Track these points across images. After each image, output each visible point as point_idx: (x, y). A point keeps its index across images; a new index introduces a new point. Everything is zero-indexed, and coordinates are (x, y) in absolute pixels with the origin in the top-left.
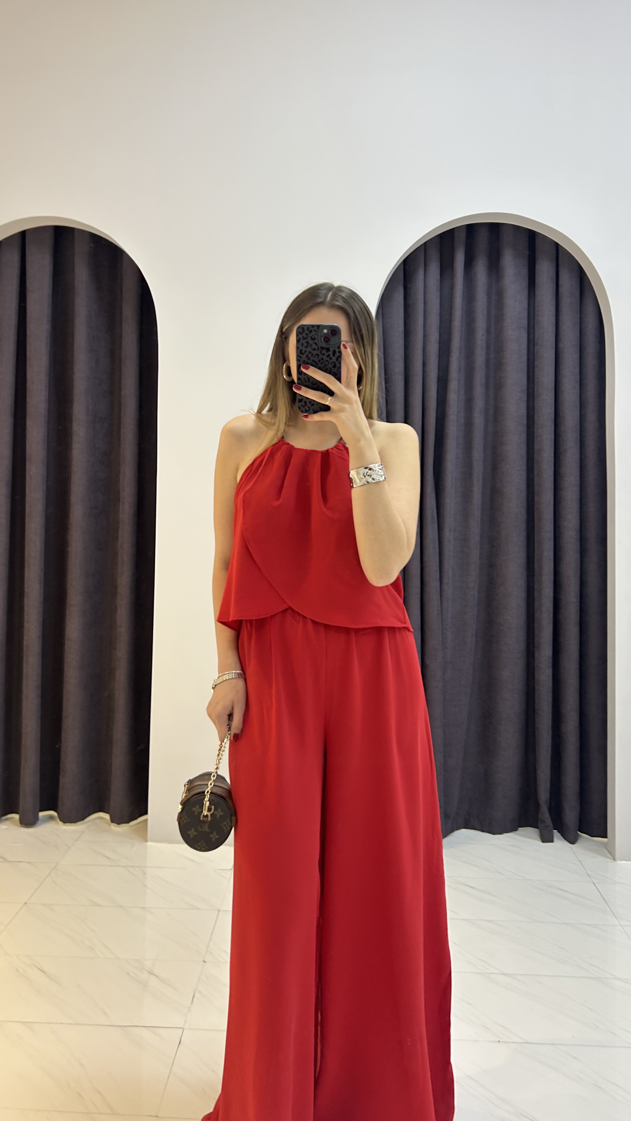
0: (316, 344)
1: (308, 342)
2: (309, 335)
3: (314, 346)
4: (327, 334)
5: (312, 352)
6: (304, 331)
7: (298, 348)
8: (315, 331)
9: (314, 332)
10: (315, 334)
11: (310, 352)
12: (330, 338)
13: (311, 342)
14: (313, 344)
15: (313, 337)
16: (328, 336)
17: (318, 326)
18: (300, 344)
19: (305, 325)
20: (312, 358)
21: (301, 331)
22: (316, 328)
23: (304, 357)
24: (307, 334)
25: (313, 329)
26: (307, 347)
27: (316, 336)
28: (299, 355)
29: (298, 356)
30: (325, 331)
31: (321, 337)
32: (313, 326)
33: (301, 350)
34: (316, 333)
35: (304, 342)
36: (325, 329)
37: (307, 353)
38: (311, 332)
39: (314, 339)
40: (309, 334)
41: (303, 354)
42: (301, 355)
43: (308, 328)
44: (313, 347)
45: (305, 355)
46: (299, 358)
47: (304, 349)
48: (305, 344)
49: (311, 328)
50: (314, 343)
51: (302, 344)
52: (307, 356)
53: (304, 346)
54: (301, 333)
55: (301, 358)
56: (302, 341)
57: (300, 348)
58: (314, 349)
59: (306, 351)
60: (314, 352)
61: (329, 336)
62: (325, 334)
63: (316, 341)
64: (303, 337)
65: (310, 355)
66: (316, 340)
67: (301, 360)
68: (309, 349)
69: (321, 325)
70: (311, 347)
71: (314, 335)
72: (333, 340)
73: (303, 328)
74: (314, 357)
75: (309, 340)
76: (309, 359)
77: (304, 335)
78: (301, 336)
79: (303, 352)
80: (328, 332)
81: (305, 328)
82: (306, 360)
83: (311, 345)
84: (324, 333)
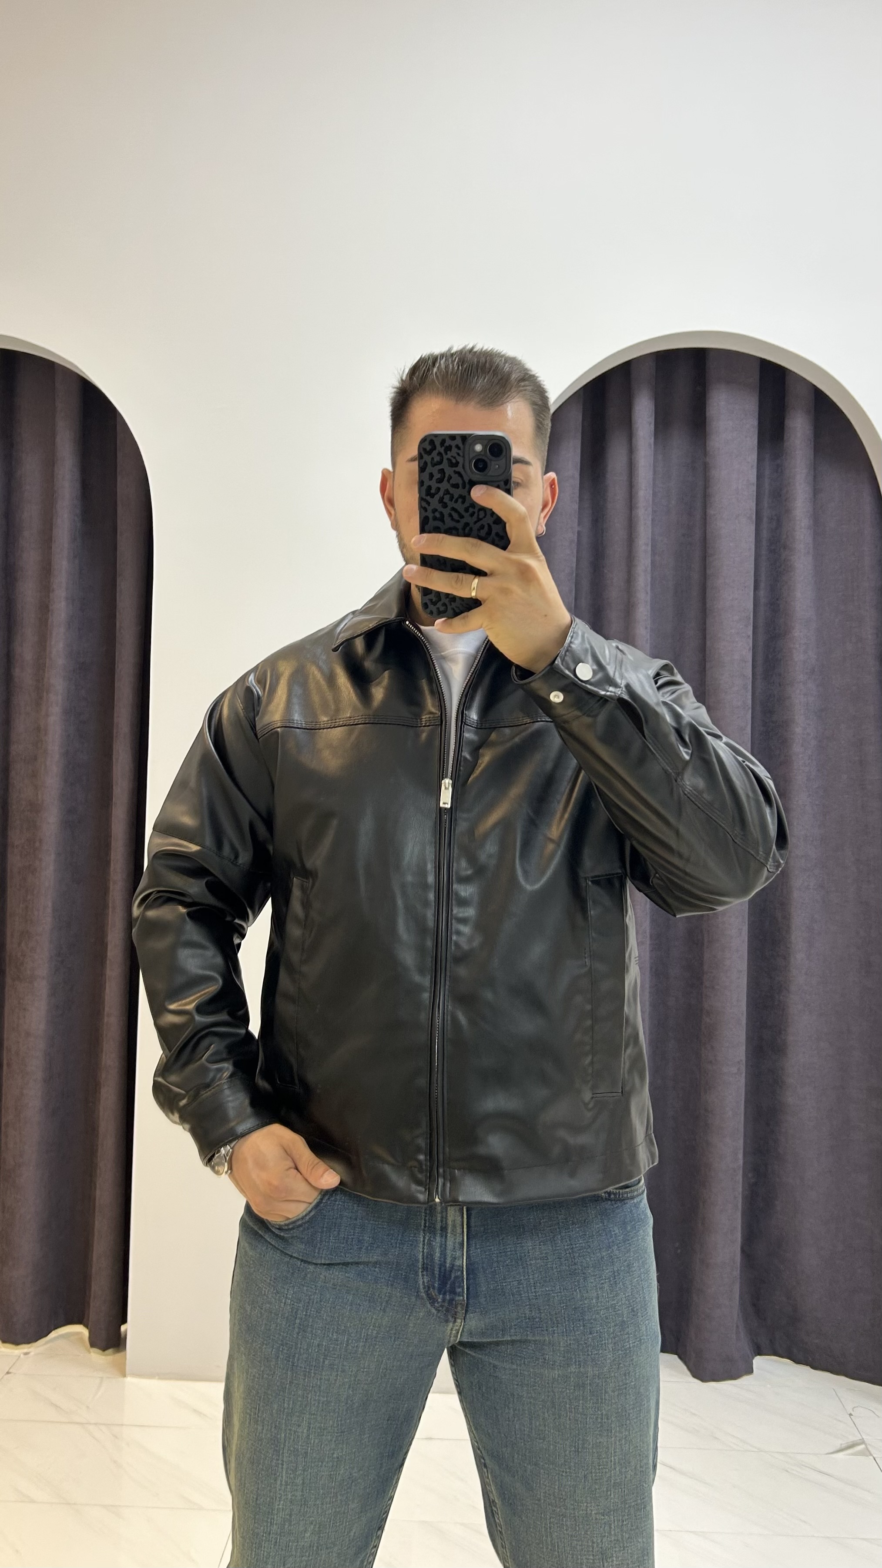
0: (459, 474)
1: (442, 471)
2: (445, 457)
3: (456, 479)
4: (482, 453)
5: (452, 490)
6: (434, 448)
7: (421, 483)
8: (458, 447)
9: (454, 450)
10: (458, 454)
11: (447, 492)
12: (488, 461)
13: (449, 471)
14: (453, 475)
15: (454, 461)
16: (484, 458)
17: (464, 438)
18: (426, 474)
19: (436, 436)
20: (451, 504)
21: (428, 448)
22: (459, 441)
23: (434, 502)
24: (440, 454)
25: (453, 443)
26: (440, 481)
27: (460, 459)
28: (424, 497)
29: (421, 499)
30: (478, 448)
31: (470, 462)
32: (453, 437)
33: (429, 488)
34: (459, 451)
35: (435, 470)
36: (476, 444)
37: (441, 493)
38: (449, 448)
39: (457, 463)
40: (446, 454)
41: (432, 496)
42: (428, 498)
43: (443, 442)
44: (452, 481)
45: (437, 497)
46: (424, 504)
47: (434, 485)
48: (437, 476)
49: (447, 444)
50: (455, 472)
51: (431, 476)
52: (441, 501)
53: (434, 479)
54: (429, 453)
55: (428, 503)
56: (429, 469)
57: (426, 484)
58: (456, 486)
59: (438, 489)
60: (456, 493)
61: (486, 456)
62: (479, 453)
63: (459, 469)
64: (433, 459)
65: (446, 499)
66: (460, 465)
67: (430, 509)
68: (445, 486)
69: (470, 435)
70: (448, 481)
71: (455, 455)
72: (495, 466)
73: (432, 442)
74: (456, 501)
75: (445, 465)
76: (445, 506)
77: (435, 453)
78: (427, 458)
79: (433, 491)
80: (484, 447)
81: (437, 443)
82: (439, 507)
83: (450, 478)
84: (474, 451)
